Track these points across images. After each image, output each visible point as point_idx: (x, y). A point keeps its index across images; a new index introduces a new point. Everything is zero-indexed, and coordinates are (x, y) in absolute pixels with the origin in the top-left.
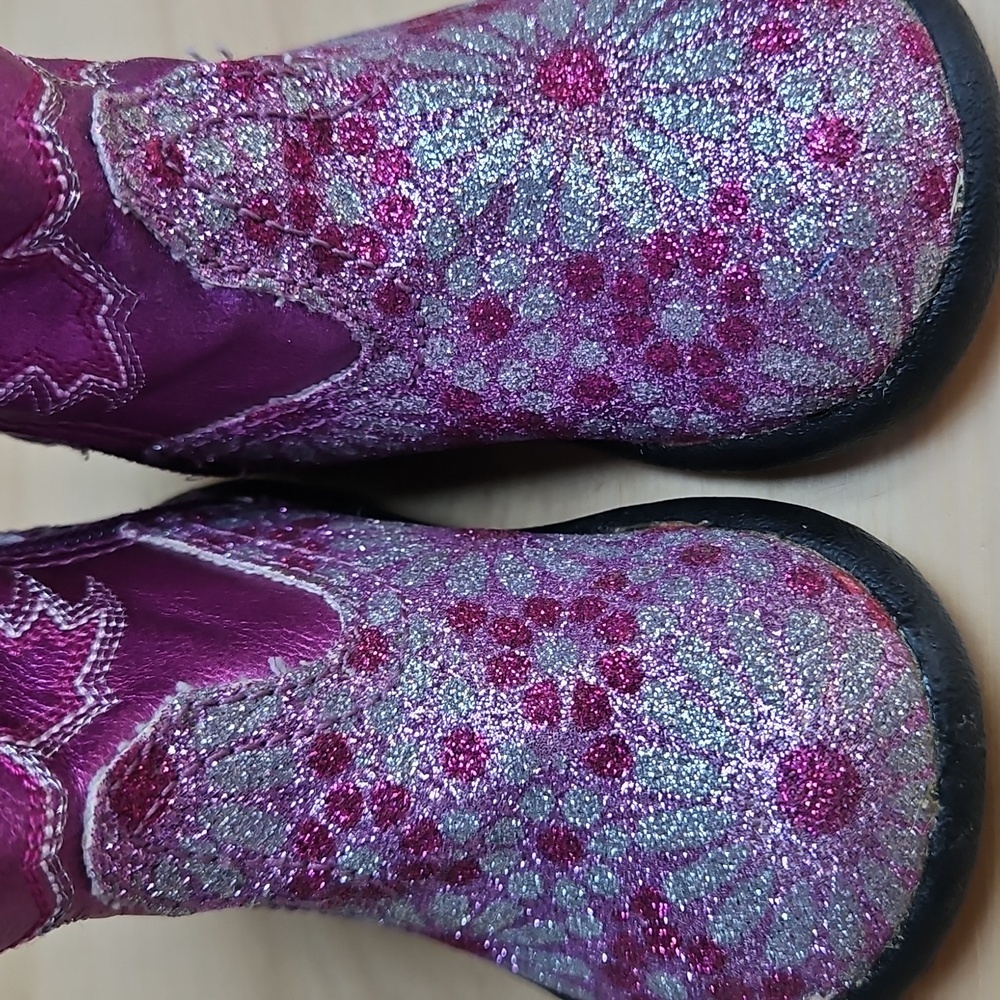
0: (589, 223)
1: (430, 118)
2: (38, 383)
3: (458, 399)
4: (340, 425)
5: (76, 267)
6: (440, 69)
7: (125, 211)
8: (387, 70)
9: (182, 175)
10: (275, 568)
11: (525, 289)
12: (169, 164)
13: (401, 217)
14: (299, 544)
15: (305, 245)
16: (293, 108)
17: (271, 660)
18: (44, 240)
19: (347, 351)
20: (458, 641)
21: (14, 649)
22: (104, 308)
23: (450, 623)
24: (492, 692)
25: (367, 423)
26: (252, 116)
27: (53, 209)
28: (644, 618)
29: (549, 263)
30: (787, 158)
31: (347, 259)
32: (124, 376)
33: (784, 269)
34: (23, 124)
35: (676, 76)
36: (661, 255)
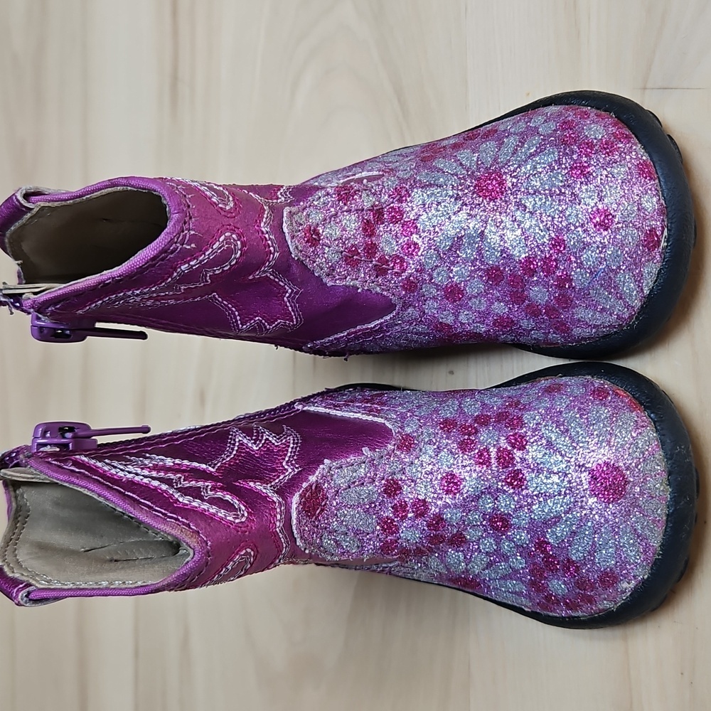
0: (496, 253)
1: (427, 206)
2: (260, 324)
3: (441, 327)
4: (389, 336)
5: (277, 280)
6: (432, 182)
7: (296, 258)
8: (409, 184)
9: (320, 240)
10: (363, 414)
11: (469, 280)
12: (314, 236)
13: (414, 251)
14: (374, 403)
15: (370, 265)
16: (367, 205)
17: (363, 449)
18: (265, 272)
19: (390, 307)
20: (445, 436)
21: (257, 454)
22: (287, 295)
23: (441, 428)
24: (461, 456)
25: (402, 336)
26: (349, 211)
27: (268, 260)
28: (526, 417)
29: (479, 269)
30: (582, 226)
31: (389, 269)
32: (295, 320)
33: (582, 275)
34: (257, 228)
35: (536, 186)
36: (528, 266)
